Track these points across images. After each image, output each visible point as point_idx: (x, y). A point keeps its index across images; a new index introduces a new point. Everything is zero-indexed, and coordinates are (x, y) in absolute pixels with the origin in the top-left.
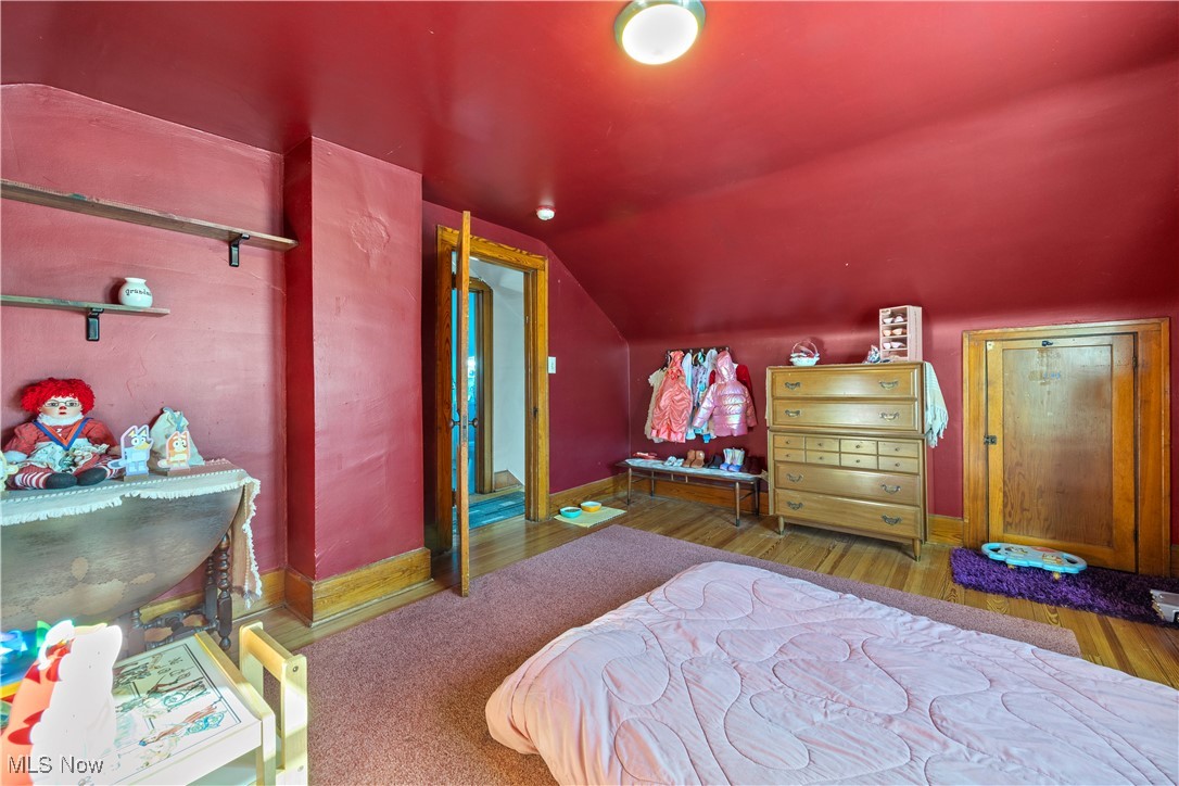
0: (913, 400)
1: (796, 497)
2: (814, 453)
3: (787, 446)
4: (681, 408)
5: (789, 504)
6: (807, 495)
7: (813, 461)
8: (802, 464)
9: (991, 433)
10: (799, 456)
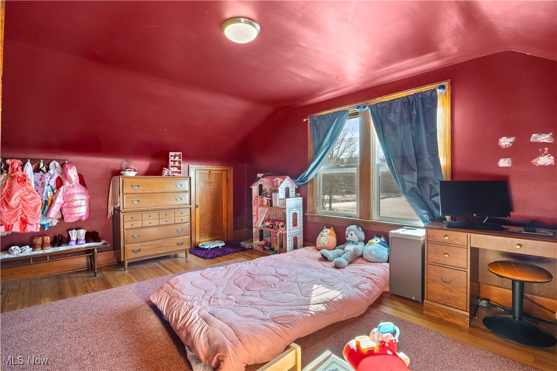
0: (187, 192)
1: (136, 246)
2: (146, 221)
3: (132, 219)
4: (33, 205)
5: (133, 251)
6: (142, 244)
7: (146, 225)
8: (140, 227)
9: (196, 204)
10: (138, 224)
